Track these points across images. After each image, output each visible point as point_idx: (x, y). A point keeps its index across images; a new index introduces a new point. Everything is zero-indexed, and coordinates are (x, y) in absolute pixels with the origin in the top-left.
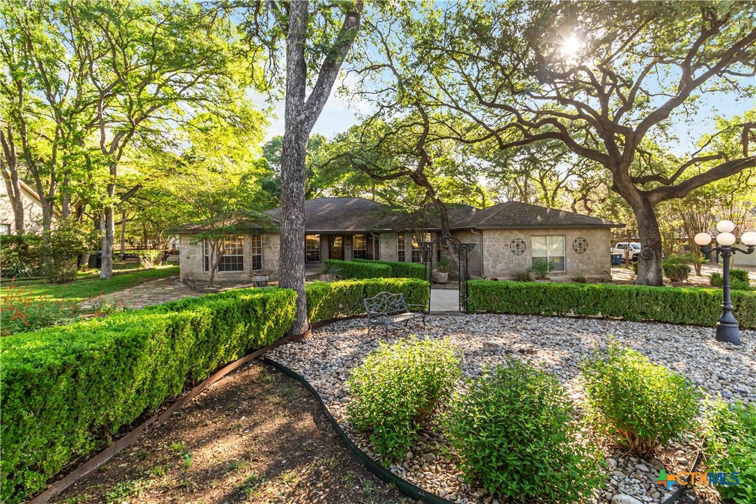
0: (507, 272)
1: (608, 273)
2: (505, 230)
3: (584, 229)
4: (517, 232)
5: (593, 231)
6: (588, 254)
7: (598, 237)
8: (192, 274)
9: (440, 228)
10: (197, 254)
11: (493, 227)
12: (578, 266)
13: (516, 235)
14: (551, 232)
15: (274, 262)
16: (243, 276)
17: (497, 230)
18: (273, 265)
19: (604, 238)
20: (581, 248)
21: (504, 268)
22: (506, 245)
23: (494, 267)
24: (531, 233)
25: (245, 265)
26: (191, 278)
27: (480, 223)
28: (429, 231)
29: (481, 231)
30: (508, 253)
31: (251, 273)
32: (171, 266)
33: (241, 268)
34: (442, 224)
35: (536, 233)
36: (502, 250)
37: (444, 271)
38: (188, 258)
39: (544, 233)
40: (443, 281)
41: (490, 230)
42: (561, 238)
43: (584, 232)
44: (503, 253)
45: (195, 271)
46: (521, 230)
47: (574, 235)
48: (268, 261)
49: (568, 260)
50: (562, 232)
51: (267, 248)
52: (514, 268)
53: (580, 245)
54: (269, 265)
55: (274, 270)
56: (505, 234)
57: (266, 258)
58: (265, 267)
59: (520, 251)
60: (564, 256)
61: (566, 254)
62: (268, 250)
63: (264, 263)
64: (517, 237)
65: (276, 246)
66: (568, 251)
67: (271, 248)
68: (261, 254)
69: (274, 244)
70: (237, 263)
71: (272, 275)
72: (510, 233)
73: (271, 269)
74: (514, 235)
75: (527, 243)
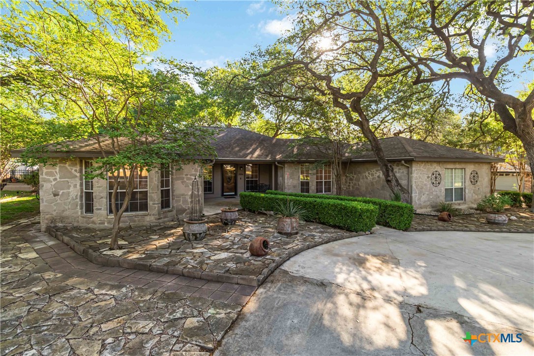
0: (429, 203)
2: (427, 162)
3: (477, 162)
4: (435, 165)
5: (481, 165)
6: (478, 186)
7: (484, 170)
8: (62, 219)
10: (72, 189)
11: (419, 159)
12: (472, 196)
15: (187, 197)
16: (148, 218)
17: (422, 162)
18: (185, 201)
20: (474, 179)
21: (427, 199)
22: (428, 177)
23: (419, 199)
24: (445, 165)
25: (150, 203)
26: (60, 225)
29: (410, 162)
30: (429, 184)
31: (159, 214)
32: (15, 199)
33: (144, 207)
35: (448, 166)
36: (425, 182)
38: (55, 195)
39: (451, 166)
41: (417, 161)
42: (461, 171)
43: (477, 165)
44: (426, 185)
45: (67, 213)
46: (439, 162)
47: (470, 168)
48: (179, 196)
49: (467, 191)
50: (463, 166)
51: (178, 179)
52: (433, 200)
53: (474, 177)
54: (180, 202)
55: (187, 208)
56: (428, 167)
57: (177, 193)
58: (175, 205)
59: (437, 182)
60: (463, 187)
61: (465, 185)
62: (179, 182)
63: (173, 199)
64: (436, 170)
65: (189, 176)
66: (467, 182)
67: (183, 178)
68: (170, 188)
69: (187, 175)
70: (139, 201)
71: (184, 215)
72: (431, 166)
73: (184, 206)
74: (434, 167)
75: (442, 176)
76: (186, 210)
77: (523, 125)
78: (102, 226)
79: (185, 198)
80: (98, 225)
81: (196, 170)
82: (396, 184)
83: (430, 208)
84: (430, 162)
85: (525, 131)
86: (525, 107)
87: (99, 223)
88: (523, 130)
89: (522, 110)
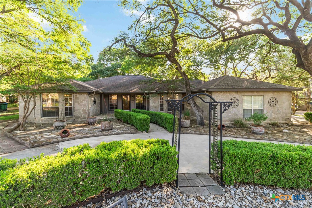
0: (227, 118)
1: (289, 119)
2: (226, 92)
3: (275, 91)
5: (281, 93)
6: (277, 108)
7: (284, 97)
9: (185, 90)
11: (219, 90)
12: (271, 115)
13: (233, 95)
14: (255, 94)
15: (81, 111)
17: (221, 92)
18: (80, 113)
19: (288, 97)
20: (273, 103)
24: (243, 94)
25: (60, 113)
27: (211, 87)
28: (178, 93)
29: (211, 92)
34: (186, 87)
35: (246, 94)
37: (187, 119)
39: (250, 94)
40: (187, 126)
41: (217, 92)
42: (261, 98)
43: (276, 93)
46: (237, 92)
47: (269, 96)
48: (77, 110)
49: (265, 111)
50: (262, 94)
51: (76, 102)
52: (231, 116)
53: (273, 101)
54: (77, 113)
55: (81, 116)
56: (226, 95)
57: (76, 108)
58: (75, 114)
59: (236, 105)
60: (263, 108)
61: (264, 108)
62: (77, 103)
63: (74, 112)
64: (234, 97)
65: (81, 101)
66: (265, 105)
67: (79, 102)
68: (73, 106)
69: (80, 100)
70: (51, 112)
71: (79, 119)
72: (230, 94)
73: (79, 115)
74: (232, 95)
75: (240, 101)
76: (80, 117)
77: (307, 63)
78: (39, 122)
79: (80, 111)
80: (37, 122)
81: (85, 98)
82: (193, 106)
83: (229, 122)
84: (228, 91)
85: (309, 67)
86: (306, 50)
87: (38, 121)
88: (308, 67)
89: (304, 52)
